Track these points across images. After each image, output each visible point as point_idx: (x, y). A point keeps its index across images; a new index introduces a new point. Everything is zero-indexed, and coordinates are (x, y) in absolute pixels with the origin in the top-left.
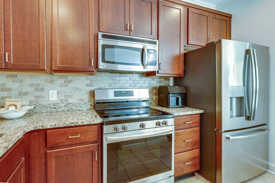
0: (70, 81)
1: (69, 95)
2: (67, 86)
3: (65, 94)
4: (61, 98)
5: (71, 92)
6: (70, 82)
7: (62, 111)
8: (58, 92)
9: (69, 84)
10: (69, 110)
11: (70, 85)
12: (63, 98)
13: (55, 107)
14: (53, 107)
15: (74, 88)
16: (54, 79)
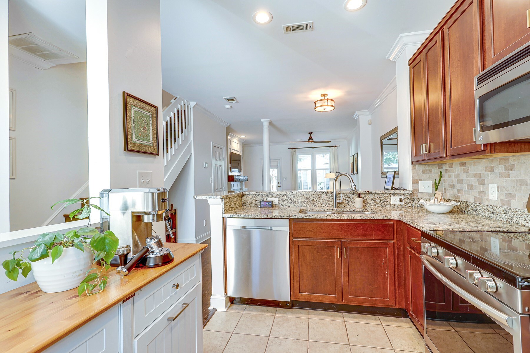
0: (512, 168)
1: (511, 194)
2: (508, 176)
3: (506, 192)
4: (502, 198)
5: (514, 187)
6: (511, 170)
7: (500, 219)
8: (498, 187)
9: (510, 172)
10: (509, 220)
11: (512, 174)
12: (504, 198)
13: (492, 210)
14: (491, 210)
15: (517, 181)
16: (494, 165)
